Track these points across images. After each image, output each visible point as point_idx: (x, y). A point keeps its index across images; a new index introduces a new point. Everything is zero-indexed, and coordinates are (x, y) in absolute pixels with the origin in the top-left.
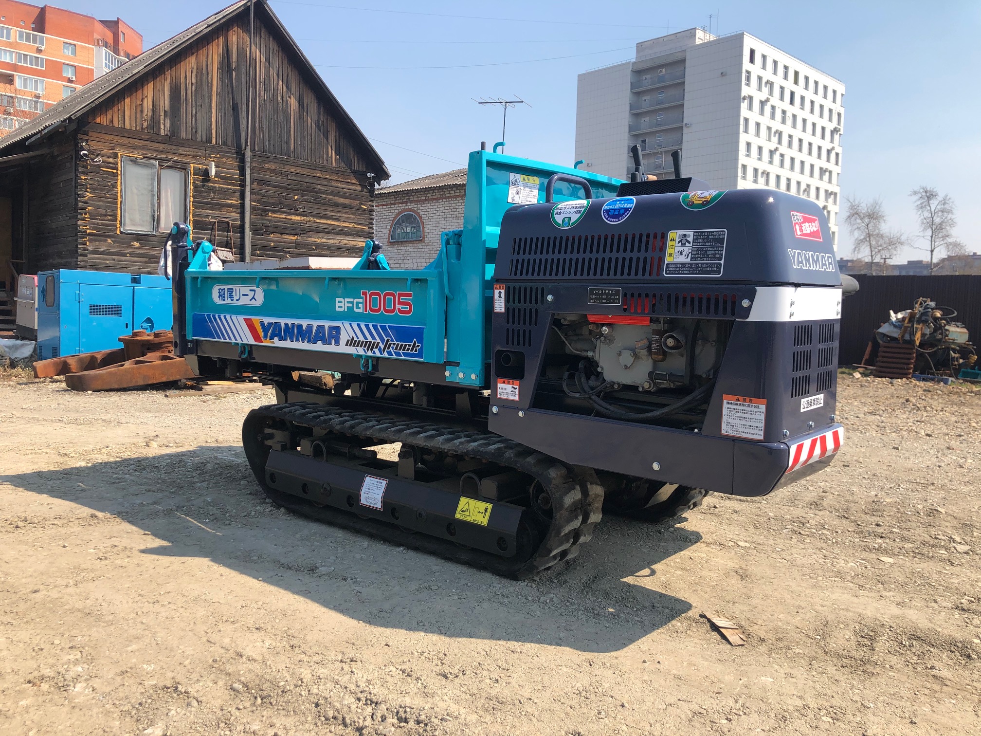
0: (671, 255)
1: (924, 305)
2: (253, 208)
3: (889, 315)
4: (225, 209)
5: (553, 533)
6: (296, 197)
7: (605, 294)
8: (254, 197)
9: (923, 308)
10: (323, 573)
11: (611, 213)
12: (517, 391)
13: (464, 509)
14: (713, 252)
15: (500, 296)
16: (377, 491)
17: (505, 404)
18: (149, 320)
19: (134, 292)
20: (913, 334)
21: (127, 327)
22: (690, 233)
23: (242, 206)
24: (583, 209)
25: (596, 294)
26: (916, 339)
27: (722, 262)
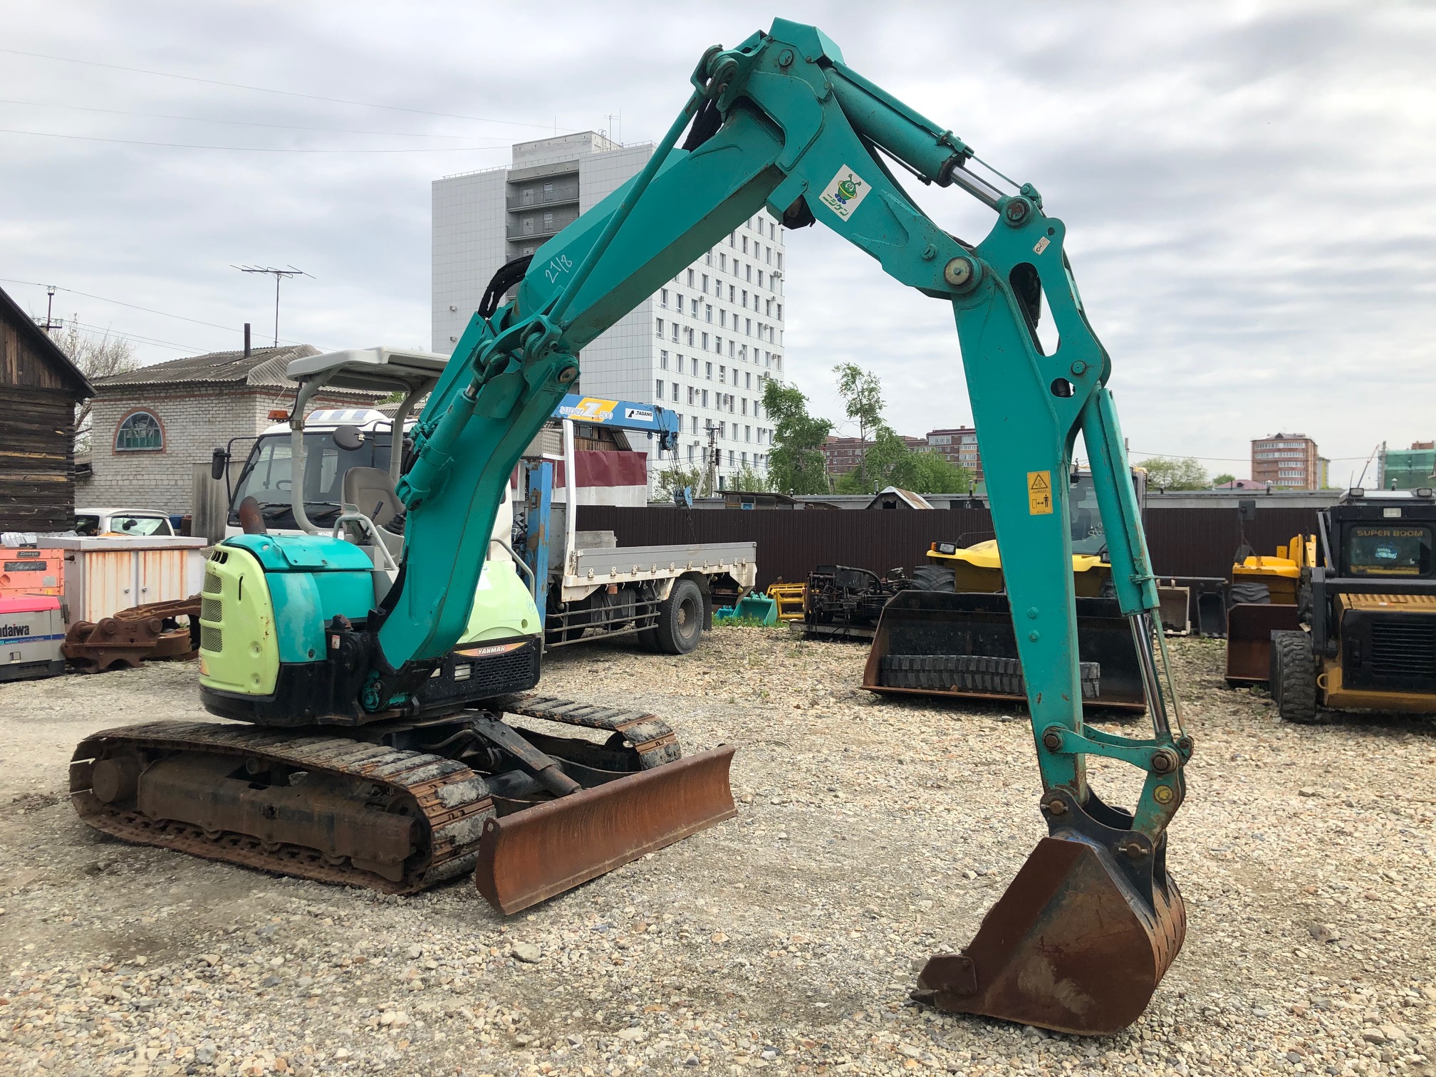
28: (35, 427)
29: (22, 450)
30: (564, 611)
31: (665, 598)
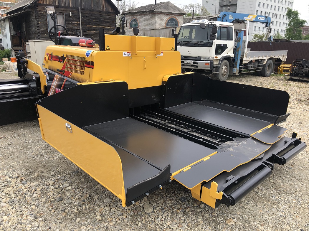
2: (82, 24)
4: (75, 25)
6: (94, 20)
8: (82, 21)
28: (108, 21)
29: (106, 26)
30: (243, 66)
31: (265, 64)
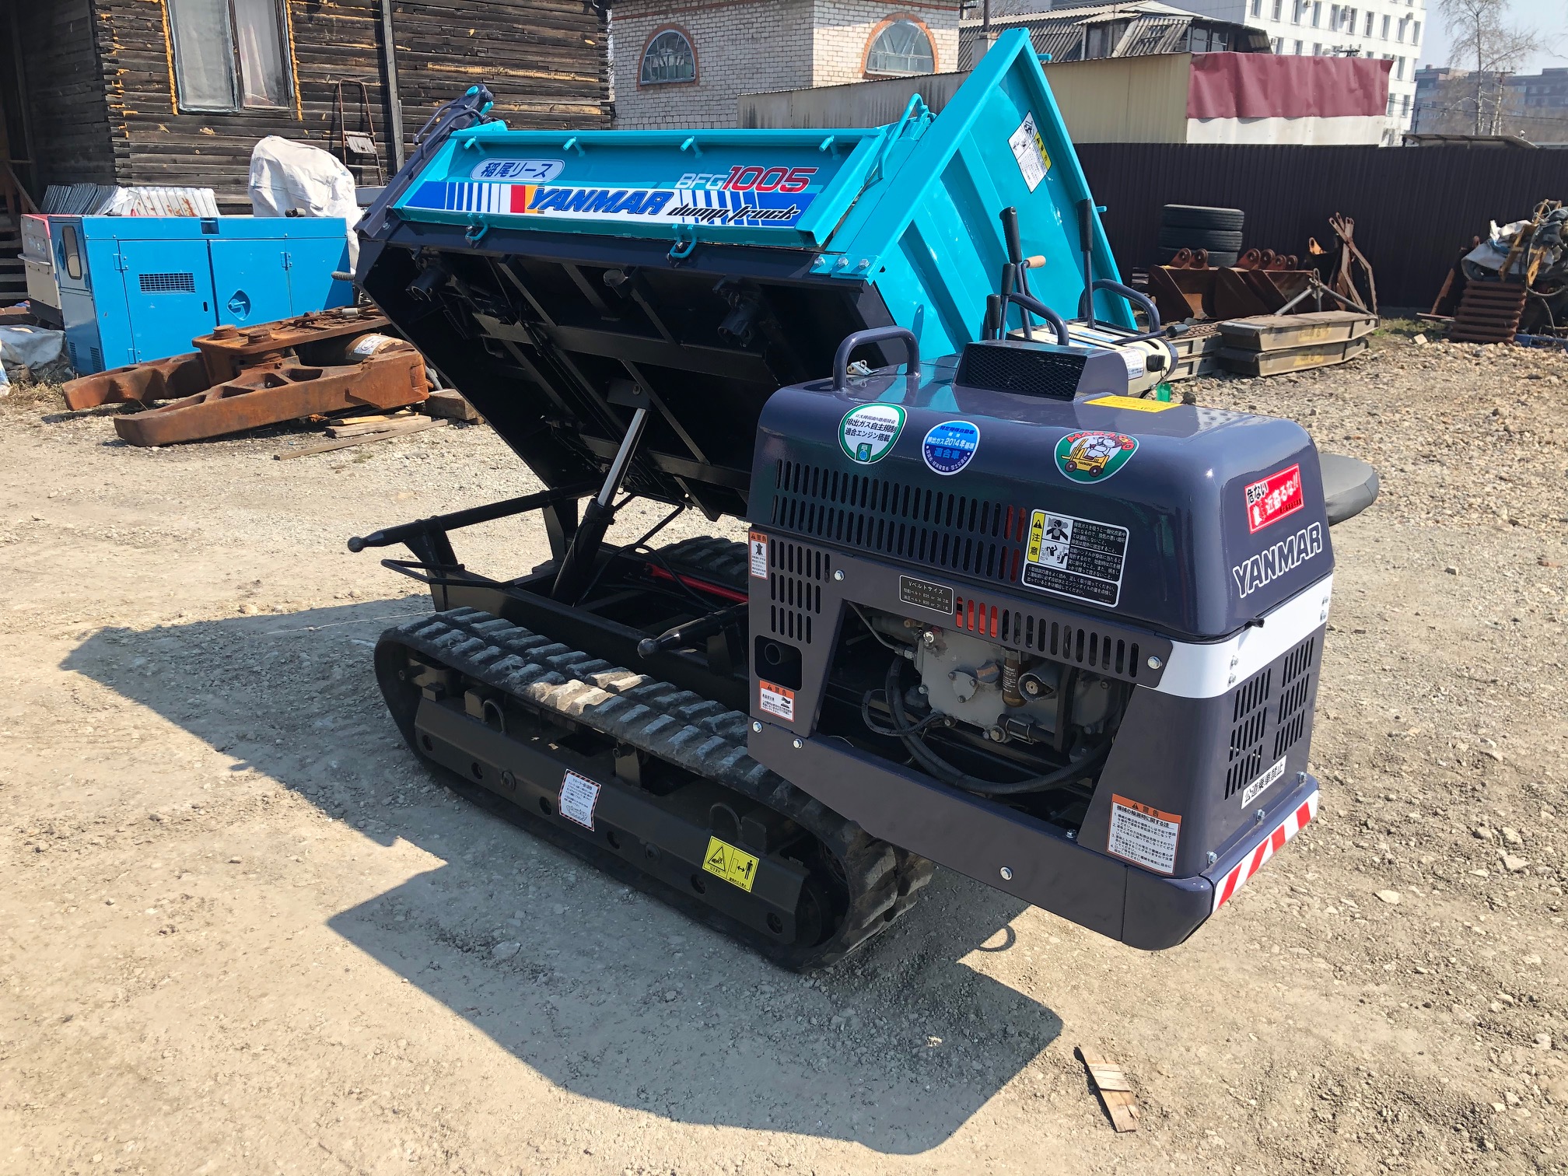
0: (1034, 550)
1: (1551, 213)
2: (399, 56)
3: (1489, 229)
4: (353, 60)
5: (851, 925)
6: (472, 32)
7: (927, 591)
8: (399, 35)
9: (1547, 219)
10: (504, 957)
11: (938, 453)
12: (791, 706)
13: (716, 858)
14: (1104, 563)
15: (759, 552)
16: (584, 801)
17: (772, 722)
18: (240, 295)
19: (209, 248)
20: (1525, 265)
21: (206, 309)
22: (1068, 522)
23: (381, 53)
24: (892, 434)
25: (912, 588)
26: (1529, 274)
27: (1119, 583)
28: (560, 34)
29: (546, 69)
